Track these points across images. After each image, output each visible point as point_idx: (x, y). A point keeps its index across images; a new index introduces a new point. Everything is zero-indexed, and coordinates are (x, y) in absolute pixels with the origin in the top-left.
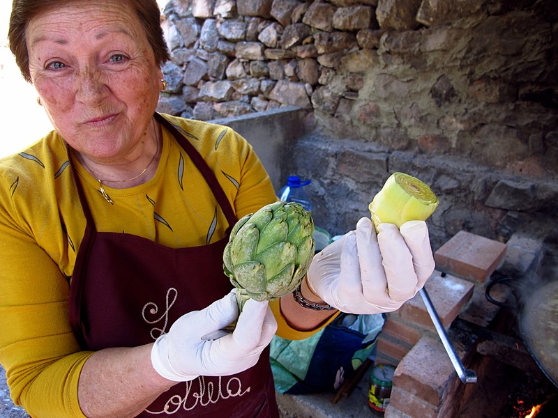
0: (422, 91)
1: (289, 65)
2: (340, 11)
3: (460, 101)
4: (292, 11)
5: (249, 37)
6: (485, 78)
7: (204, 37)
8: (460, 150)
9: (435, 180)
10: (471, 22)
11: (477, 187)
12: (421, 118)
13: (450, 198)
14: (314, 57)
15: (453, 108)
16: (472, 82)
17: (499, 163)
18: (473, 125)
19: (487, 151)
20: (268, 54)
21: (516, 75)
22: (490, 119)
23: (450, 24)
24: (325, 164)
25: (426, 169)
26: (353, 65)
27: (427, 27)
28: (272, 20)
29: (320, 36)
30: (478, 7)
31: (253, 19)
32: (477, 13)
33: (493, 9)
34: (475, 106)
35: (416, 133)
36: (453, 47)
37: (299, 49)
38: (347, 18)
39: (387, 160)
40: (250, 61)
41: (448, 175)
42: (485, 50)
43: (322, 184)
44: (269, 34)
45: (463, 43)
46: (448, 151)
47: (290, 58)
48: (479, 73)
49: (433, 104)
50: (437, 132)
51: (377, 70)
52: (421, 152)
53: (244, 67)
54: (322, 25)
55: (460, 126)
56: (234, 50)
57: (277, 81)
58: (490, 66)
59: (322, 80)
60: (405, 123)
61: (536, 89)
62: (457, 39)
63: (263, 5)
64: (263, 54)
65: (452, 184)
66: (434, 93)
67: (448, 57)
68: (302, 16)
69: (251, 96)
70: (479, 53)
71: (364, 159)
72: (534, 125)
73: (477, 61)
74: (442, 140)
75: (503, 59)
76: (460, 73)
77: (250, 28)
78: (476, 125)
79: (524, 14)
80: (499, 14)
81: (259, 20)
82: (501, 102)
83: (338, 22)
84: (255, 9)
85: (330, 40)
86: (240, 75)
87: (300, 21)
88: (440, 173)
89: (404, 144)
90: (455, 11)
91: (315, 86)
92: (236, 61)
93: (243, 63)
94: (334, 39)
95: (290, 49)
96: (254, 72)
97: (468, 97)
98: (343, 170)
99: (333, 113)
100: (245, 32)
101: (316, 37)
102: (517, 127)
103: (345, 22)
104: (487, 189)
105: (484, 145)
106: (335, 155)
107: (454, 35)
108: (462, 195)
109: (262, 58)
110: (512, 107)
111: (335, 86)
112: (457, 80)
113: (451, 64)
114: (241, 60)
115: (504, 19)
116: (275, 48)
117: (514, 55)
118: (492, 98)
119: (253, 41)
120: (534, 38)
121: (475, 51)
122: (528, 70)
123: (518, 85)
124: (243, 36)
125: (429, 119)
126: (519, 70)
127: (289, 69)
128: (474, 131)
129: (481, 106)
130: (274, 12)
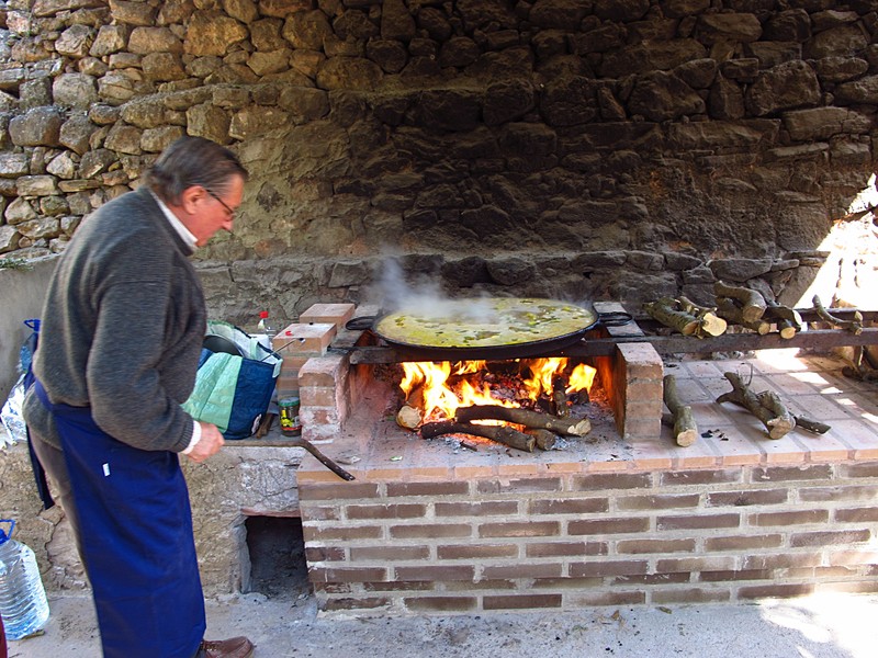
0: (249, 200)
1: (94, 195)
2: (147, 132)
3: (286, 203)
4: (89, 138)
5: (34, 170)
6: (304, 179)
8: (296, 248)
9: (280, 278)
10: (281, 132)
11: (319, 274)
12: (253, 225)
13: (297, 290)
14: (125, 184)
15: (281, 211)
16: (293, 185)
17: (332, 251)
18: (302, 223)
19: (320, 242)
20: (65, 187)
21: (328, 173)
22: (315, 215)
23: (263, 136)
25: (269, 270)
27: (241, 141)
28: (62, 148)
29: (130, 160)
30: (285, 119)
31: (37, 149)
32: (285, 124)
33: (297, 121)
34: (300, 205)
35: (250, 241)
36: (269, 156)
37: (105, 177)
38: (157, 138)
39: (230, 270)
40: (40, 197)
41: (291, 270)
42: (298, 155)
44: (62, 164)
45: (277, 152)
46: (285, 251)
47: (95, 188)
48: (297, 176)
49: (262, 210)
50: (271, 236)
52: (260, 258)
53: (31, 206)
54: (129, 149)
55: (291, 226)
56: (15, 186)
57: (82, 216)
58: (306, 168)
60: (239, 234)
61: (347, 182)
62: (271, 149)
63: (48, 132)
64: (57, 188)
65: (296, 277)
66: (261, 200)
67: (266, 165)
68: (103, 141)
69: (48, 238)
70: (293, 159)
71: (206, 275)
72: (352, 212)
73: (294, 165)
74: (277, 242)
75: (315, 161)
76: (280, 179)
77: (34, 159)
78: (305, 223)
79: (323, 122)
80: (302, 124)
81: (44, 149)
82: (321, 198)
83: (148, 144)
84: (37, 138)
85: (142, 163)
86: (28, 216)
87: (101, 146)
88: (284, 270)
89: (242, 254)
90: (265, 124)
92: (18, 199)
93: (29, 201)
94: (146, 161)
95: (93, 178)
96: (48, 210)
97: (292, 198)
100: (28, 165)
101: (125, 161)
102: (340, 217)
103: (155, 143)
104: (328, 274)
105: (316, 238)
107: (268, 146)
108: (308, 284)
109: (56, 193)
110: (331, 201)
112: (280, 185)
113: (271, 171)
114: (27, 198)
115: (307, 128)
116: (73, 179)
117: (323, 157)
118: (313, 196)
119: (40, 174)
120: (335, 141)
121: (290, 158)
122: (336, 168)
123: (332, 181)
124: (26, 169)
125: (261, 224)
126: (330, 168)
127: (95, 200)
128: (304, 227)
129: (306, 204)
130: (64, 140)
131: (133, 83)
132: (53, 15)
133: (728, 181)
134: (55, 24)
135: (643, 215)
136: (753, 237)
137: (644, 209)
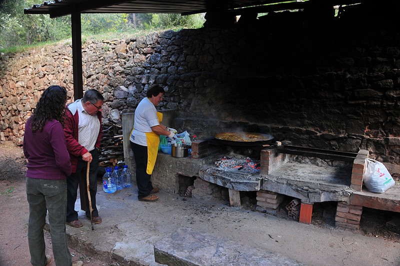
0: (206, 103)
2: (185, 83)
3: (214, 104)
4: (173, 83)
6: (219, 99)
7: (145, 90)
10: (215, 86)
12: (206, 110)
14: (179, 95)
15: (213, 106)
16: (216, 100)
17: (223, 119)
18: (218, 110)
19: (221, 116)
21: (225, 97)
22: (221, 108)
23: (211, 86)
24: (182, 123)
26: (189, 97)
27: (206, 87)
28: (167, 85)
29: (180, 89)
30: (217, 82)
32: (217, 84)
33: (220, 83)
35: (205, 114)
36: (212, 92)
37: (175, 93)
39: (198, 120)
41: (212, 122)
42: (219, 92)
43: (181, 129)
44: (166, 89)
45: (214, 91)
46: (212, 117)
47: (172, 95)
48: (218, 97)
49: (208, 106)
50: (210, 113)
51: (195, 98)
54: (181, 87)
55: (215, 111)
57: (168, 102)
58: (220, 96)
59: (181, 101)
60: (202, 111)
61: (230, 100)
66: (209, 103)
67: (211, 94)
68: (175, 84)
69: (161, 107)
71: (192, 121)
72: (229, 109)
73: (217, 95)
74: (211, 115)
75: (222, 94)
79: (226, 84)
81: (163, 85)
82: (223, 104)
83: (185, 86)
87: (175, 85)
88: (210, 122)
90: (212, 83)
91: (179, 103)
94: (184, 90)
95: (172, 93)
97: (216, 103)
98: (187, 125)
99: (185, 111)
102: (226, 109)
103: (187, 86)
106: (184, 121)
107: (212, 89)
110: (225, 105)
111: (185, 103)
112: (213, 99)
113: (212, 96)
115: (222, 85)
116: (168, 93)
117: (224, 93)
118: (221, 103)
120: (228, 89)
121: (217, 92)
122: (228, 96)
123: (226, 100)
125: (208, 110)
127: (172, 99)
129: (219, 105)
130: (167, 83)
131: (185, 69)
132: (171, 51)
133: (333, 110)
134: (171, 53)
135: (305, 117)
136: (339, 128)
137: (306, 116)
